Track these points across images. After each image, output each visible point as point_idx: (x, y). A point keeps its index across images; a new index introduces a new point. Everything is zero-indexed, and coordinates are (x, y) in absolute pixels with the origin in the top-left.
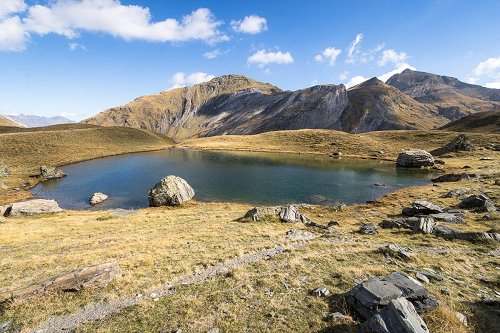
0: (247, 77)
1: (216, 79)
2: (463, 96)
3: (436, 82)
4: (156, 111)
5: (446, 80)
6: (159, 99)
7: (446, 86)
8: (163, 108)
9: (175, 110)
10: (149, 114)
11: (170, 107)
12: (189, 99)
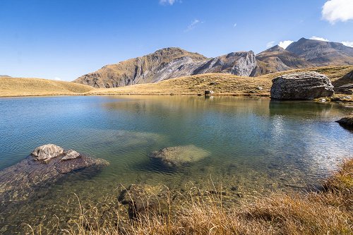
0: (181, 49)
1: (159, 51)
2: (347, 57)
3: (325, 47)
4: (116, 76)
5: (333, 45)
6: (119, 67)
7: (333, 50)
8: (121, 73)
9: (129, 74)
10: (112, 77)
11: (126, 72)
12: (140, 66)
